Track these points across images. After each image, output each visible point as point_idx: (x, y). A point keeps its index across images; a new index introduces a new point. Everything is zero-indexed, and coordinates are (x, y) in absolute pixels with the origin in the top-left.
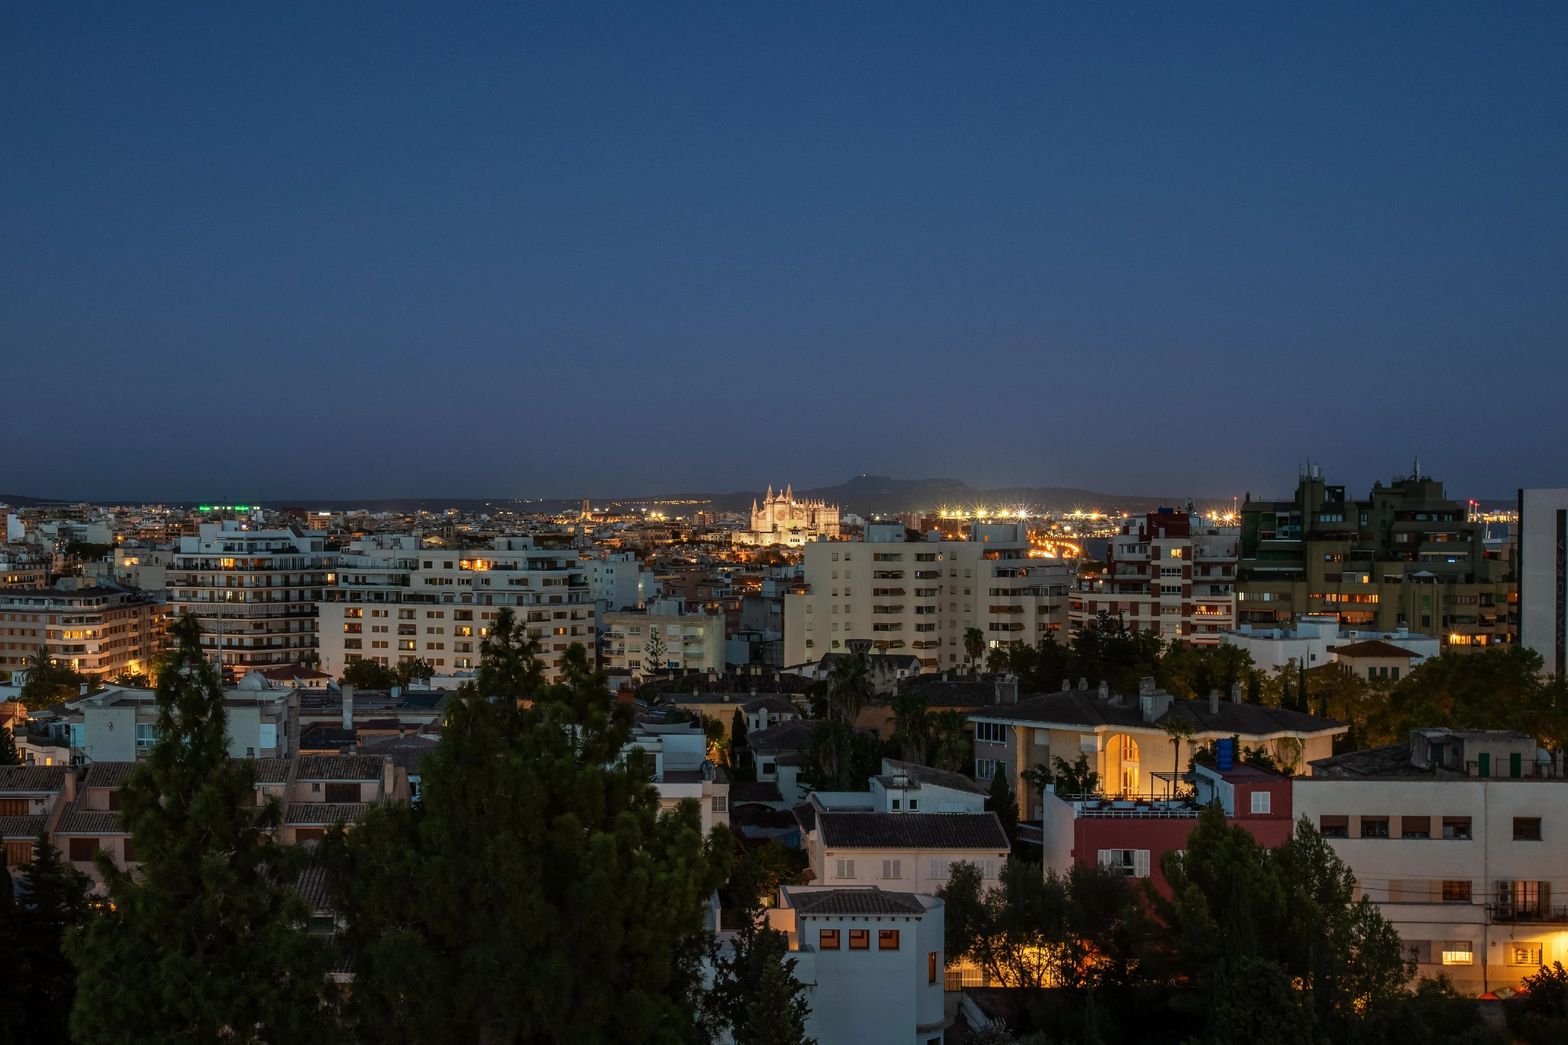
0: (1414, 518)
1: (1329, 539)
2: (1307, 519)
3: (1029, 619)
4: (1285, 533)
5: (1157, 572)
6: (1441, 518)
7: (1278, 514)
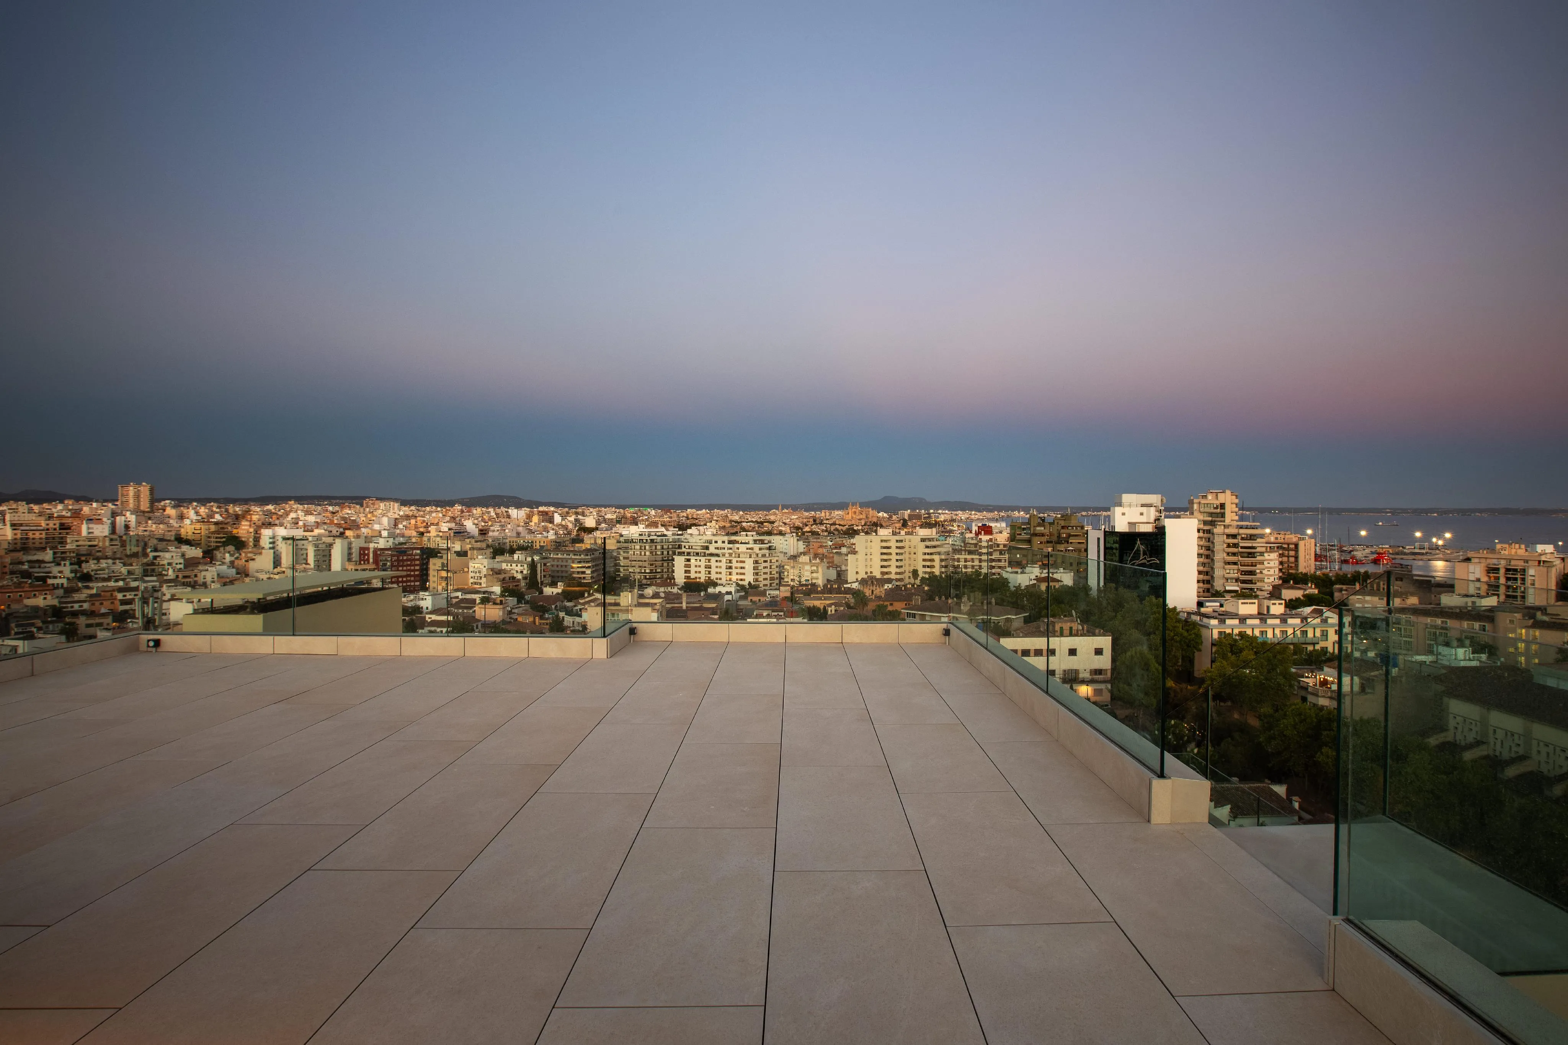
0: (1068, 529)
1: (1039, 536)
2: (1032, 529)
3: (937, 564)
4: (1025, 533)
5: (981, 547)
6: (1076, 529)
7: (1023, 527)
